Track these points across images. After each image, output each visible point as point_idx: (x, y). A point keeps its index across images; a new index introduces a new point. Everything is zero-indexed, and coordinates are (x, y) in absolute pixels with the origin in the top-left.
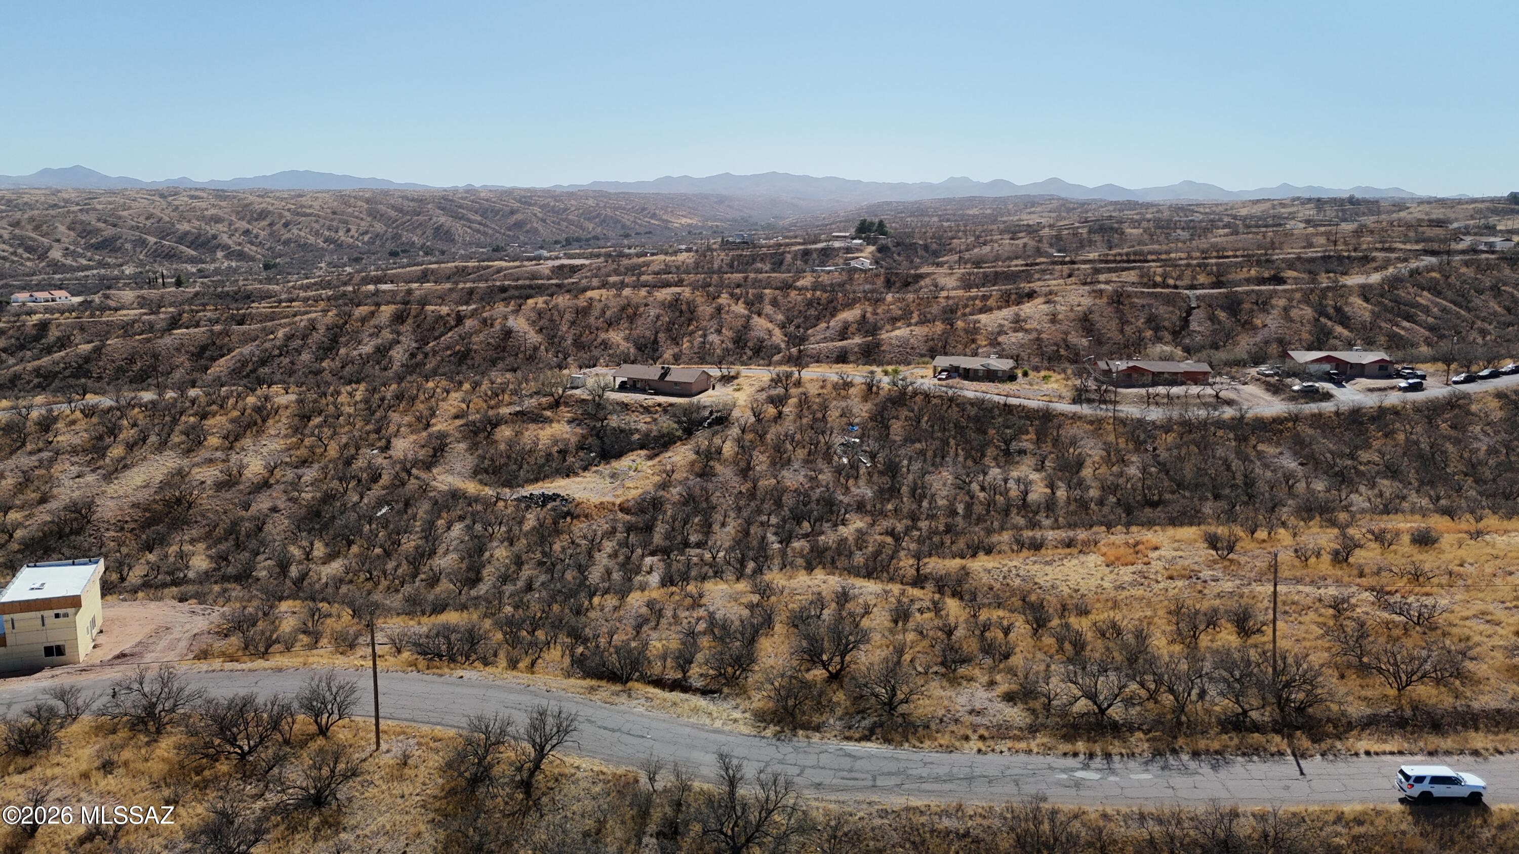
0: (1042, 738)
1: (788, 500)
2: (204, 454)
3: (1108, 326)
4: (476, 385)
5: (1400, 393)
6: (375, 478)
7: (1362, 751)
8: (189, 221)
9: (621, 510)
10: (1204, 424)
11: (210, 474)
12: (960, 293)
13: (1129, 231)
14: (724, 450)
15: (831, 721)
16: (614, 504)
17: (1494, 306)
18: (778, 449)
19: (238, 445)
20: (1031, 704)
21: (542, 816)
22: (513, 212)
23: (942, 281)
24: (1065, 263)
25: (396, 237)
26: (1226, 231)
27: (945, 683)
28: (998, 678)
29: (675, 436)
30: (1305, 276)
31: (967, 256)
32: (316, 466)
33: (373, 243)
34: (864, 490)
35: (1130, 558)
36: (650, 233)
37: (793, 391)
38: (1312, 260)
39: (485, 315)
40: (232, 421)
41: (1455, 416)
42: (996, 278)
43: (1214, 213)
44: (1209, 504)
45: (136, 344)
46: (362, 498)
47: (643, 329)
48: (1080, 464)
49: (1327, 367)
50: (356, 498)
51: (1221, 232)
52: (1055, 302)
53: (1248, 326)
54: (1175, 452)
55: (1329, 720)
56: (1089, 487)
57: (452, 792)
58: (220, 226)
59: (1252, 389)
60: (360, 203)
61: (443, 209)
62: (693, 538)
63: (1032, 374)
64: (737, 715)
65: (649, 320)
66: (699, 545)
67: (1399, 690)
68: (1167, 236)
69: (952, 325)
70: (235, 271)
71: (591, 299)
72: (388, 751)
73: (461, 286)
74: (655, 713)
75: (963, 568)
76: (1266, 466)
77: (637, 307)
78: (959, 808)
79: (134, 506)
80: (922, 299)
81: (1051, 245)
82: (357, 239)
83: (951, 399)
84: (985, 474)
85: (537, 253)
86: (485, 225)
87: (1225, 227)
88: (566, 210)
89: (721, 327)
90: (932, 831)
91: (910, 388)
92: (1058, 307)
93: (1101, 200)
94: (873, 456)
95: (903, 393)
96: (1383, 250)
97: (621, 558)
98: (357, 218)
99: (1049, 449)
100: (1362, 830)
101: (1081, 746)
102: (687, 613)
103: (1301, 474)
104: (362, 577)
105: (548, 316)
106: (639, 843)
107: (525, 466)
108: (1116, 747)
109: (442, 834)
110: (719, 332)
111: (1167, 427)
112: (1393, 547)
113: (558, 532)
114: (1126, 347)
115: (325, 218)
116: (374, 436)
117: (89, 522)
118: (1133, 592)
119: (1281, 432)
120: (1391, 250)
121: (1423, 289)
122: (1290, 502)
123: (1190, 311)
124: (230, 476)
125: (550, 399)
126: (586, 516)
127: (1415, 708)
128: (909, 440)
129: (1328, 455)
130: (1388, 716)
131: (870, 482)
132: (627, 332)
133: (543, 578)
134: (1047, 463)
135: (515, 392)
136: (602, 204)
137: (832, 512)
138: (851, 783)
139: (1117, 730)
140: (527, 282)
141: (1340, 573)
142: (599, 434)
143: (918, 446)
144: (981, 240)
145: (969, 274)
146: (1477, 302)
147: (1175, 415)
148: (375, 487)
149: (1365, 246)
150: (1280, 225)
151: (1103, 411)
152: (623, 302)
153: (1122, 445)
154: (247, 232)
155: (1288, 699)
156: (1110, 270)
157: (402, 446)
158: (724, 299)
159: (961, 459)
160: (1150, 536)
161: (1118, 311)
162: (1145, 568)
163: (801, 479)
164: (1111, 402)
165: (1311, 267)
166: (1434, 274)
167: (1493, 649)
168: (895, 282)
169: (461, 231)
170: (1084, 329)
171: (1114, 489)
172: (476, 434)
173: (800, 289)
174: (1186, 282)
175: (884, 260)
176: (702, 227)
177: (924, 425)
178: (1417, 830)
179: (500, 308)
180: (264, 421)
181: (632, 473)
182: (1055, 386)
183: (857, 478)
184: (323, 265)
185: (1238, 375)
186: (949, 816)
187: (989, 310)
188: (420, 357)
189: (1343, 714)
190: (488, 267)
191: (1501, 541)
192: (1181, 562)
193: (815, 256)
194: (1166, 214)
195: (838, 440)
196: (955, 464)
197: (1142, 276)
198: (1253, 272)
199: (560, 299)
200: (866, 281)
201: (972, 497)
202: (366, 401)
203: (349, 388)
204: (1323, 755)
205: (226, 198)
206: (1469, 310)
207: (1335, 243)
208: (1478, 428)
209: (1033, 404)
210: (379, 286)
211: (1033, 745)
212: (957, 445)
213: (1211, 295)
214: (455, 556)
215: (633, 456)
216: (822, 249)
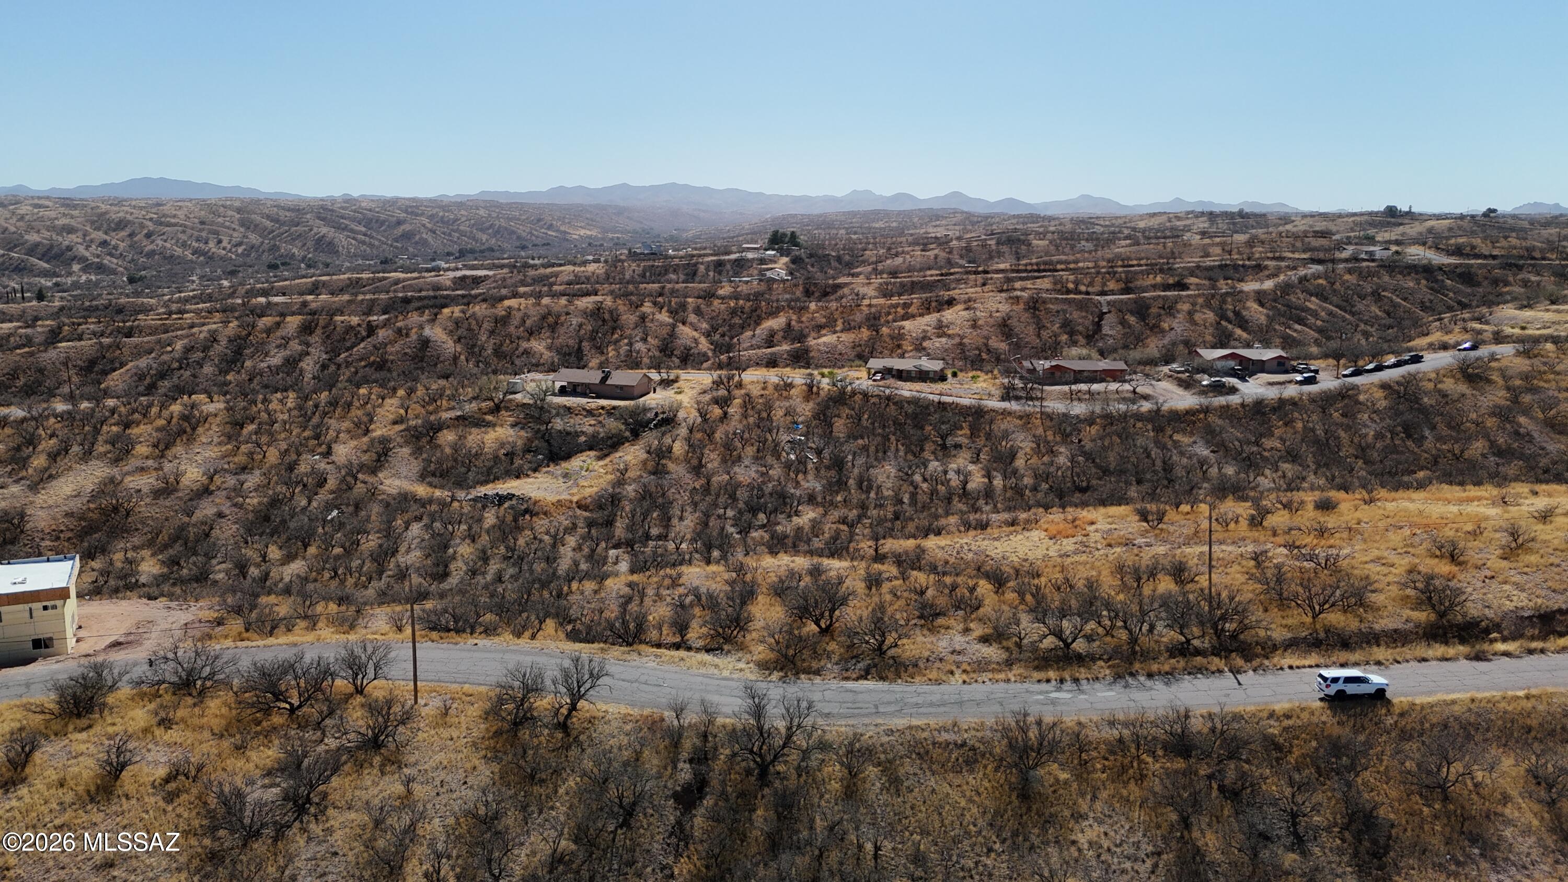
0: (1017, 670)
1: (743, 494)
2: (133, 463)
3: (1025, 330)
4: (411, 391)
5: (1297, 386)
6: (322, 482)
7: (1286, 666)
8: (38, 232)
9: (579, 507)
10: (1124, 417)
11: (145, 482)
12: (882, 301)
13: (1035, 242)
14: (675, 449)
15: (829, 666)
16: (571, 502)
17: (1375, 310)
18: (728, 446)
19: (169, 454)
20: (1005, 643)
21: (583, 750)
22: (399, 223)
23: (863, 290)
24: (979, 273)
25: (274, 249)
26: (1128, 242)
27: (925, 632)
28: (972, 625)
29: (623, 437)
30: (1206, 282)
31: (880, 267)
32: (257, 472)
33: (248, 255)
34: (812, 483)
35: (1070, 532)
36: (548, 244)
37: (737, 393)
38: (1210, 268)
39: (399, 324)
40: (158, 430)
41: (1346, 406)
42: (913, 287)
43: (1113, 225)
44: (1133, 488)
45: (17, 359)
46: (310, 502)
47: (565, 338)
48: (1013, 456)
49: (1232, 363)
50: (304, 502)
51: (1123, 243)
52: (975, 308)
53: (1156, 329)
54: (1099, 443)
55: (1257, 643)
56: (1023, 476)
57: (498, 734)
58: (73, 237)
59: (1165, 385)
60: (230, 213)
61: (323, 219)
62: (655, 531)
63: (960, 375)
64: (742, 665)
65: (571, 329)
66: (658, 538)
67: (1313, 618)
68: (1073, 247)
69: (877, 331)
70: (97, 284)
71: (509, 307)
72: (426, 705)
73: (360, 297)
74: (666, 667)
75: (919, 546)
76: (1182, 454)
77: (558, 316)
78: (955, 724)
79: (67, 515)
80: (845, 307)
81: (962, 257)
82: (230, 251)
83: (889, 398)
84: (926, 467)
85: (434, 264)
86: (371, 237)
87: (1126, 238)
88: (456, 220)
89: (647, 335)
90: (934, 744)
91: (849, 388)
92: (978, 313)
93: (1003, 214)
94: (819, 452)
95: (842, 392)
96: (1273, 258)
97: (586, 550)
98: (228, 228)
99: (982, 443)
100: (1290, 722)
101: (1052, 674)
102: (668, 592)
103: (1213, 460)
104: (327, 575)
105: (466, 325)
106: (675, 767)
107: (473, 469)
108: (1082, 673)
109: (496, 767)
110: (644, 340)
111: (1090, 420)
112: (1299, 512)
113: (519, 529)
114: (1043, 350)
115: (192, 229)
116: (313, 442)
117: (22, 531)
118: (1077, 558)
119: (1194, 423)
120: (1281, 259)
121: (1311, 295)
122: (1205, 485)
123: (1101, 316)
124: (167, 483)
125: (490, 404)
126: (545, 514)
127: (1327, 631)
128: (852, 436)
129: (1236, 443)
130: (1305, 638)
131: (817, 476)
132: (549, 341)
133: (511, 571)
134: (982, 456)
135: (451, 398)
136: (494, 215)
137: (785, 504)
138: (856, 711)
139: (1080, 660)
140: (431, 293)
141: (1257, 534)
142: (546, 436)
143: (860, 442)
144: (893, 252)
145: (887, 284)
146: (1360, 306)
147: (1098, 409)
148: (322, 491)
149: (1257, 256)
150: (1178, 236)
151: (1030, 407)
152: (543, 311)
153: (1050, 438)
154: (104, 243)
155: (1223, 630)
156: (1022, 279)
157: (344, 451)
158: (647, 308)
159: (901, 453)
160: (1086, 514)
161: (1034, 316)
162: (1085, 539)
163: (753, 475)
164: (1037, 399)
165: (1210, 274)
166: (1321, 281)
167: (1389, 584)
168: (813, 293)
169: (345, 243)
170: (1003, 334)
171: (1047, 477)
172: (418, 438)
173: (723, 298)
174: (1097, 288)
175: (798, 271)
176: (603, 239)
177: (864, 423)
178: (1335, 721)
179: (414, 318)
180: (194, 429)
181: (584, 473)
182: (984, 385)
183: (805, 473)
184: (194, 278)
185: (1152, 373)
186: (947, 731)
187: (913, 316)
188: (333, 368)
189: (1269, 638)
190: (385, 279)
191: (1390, 506)
192: (1116, 534)
193: (728, 267)
194: (1068, 227)
195: (784, 437)
196: (896, 457)
197: (1055, 284)
198: (1159, 279)
199: (477, 308)
200: (785, 291)
201: (916, 488)
202: (300, 408)
203: (279, 395)
204: (1254, 670)
205: (75, 207)
206: (1353, 314)
207: (1230, 253)
208: (1366, 416)
209: (966, 402)
210: (271, 299)
211: (1011, 675)
212: (898, 441)
213: (1121, 301)
214: (418, 554)
215: (583, 456)
216: (736, 260)
